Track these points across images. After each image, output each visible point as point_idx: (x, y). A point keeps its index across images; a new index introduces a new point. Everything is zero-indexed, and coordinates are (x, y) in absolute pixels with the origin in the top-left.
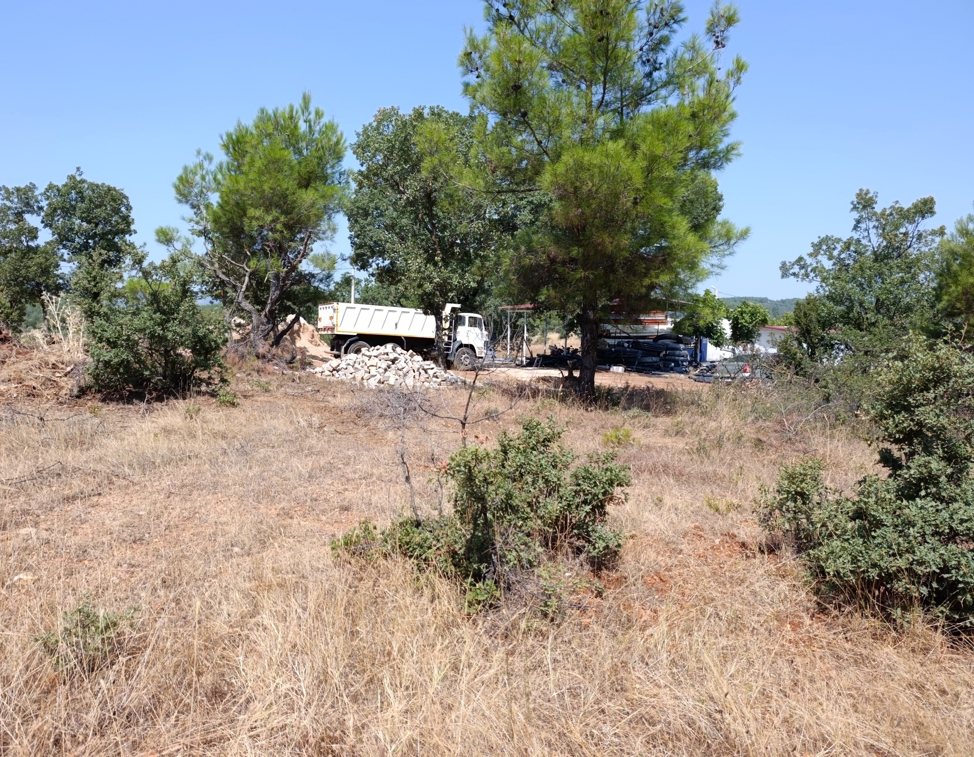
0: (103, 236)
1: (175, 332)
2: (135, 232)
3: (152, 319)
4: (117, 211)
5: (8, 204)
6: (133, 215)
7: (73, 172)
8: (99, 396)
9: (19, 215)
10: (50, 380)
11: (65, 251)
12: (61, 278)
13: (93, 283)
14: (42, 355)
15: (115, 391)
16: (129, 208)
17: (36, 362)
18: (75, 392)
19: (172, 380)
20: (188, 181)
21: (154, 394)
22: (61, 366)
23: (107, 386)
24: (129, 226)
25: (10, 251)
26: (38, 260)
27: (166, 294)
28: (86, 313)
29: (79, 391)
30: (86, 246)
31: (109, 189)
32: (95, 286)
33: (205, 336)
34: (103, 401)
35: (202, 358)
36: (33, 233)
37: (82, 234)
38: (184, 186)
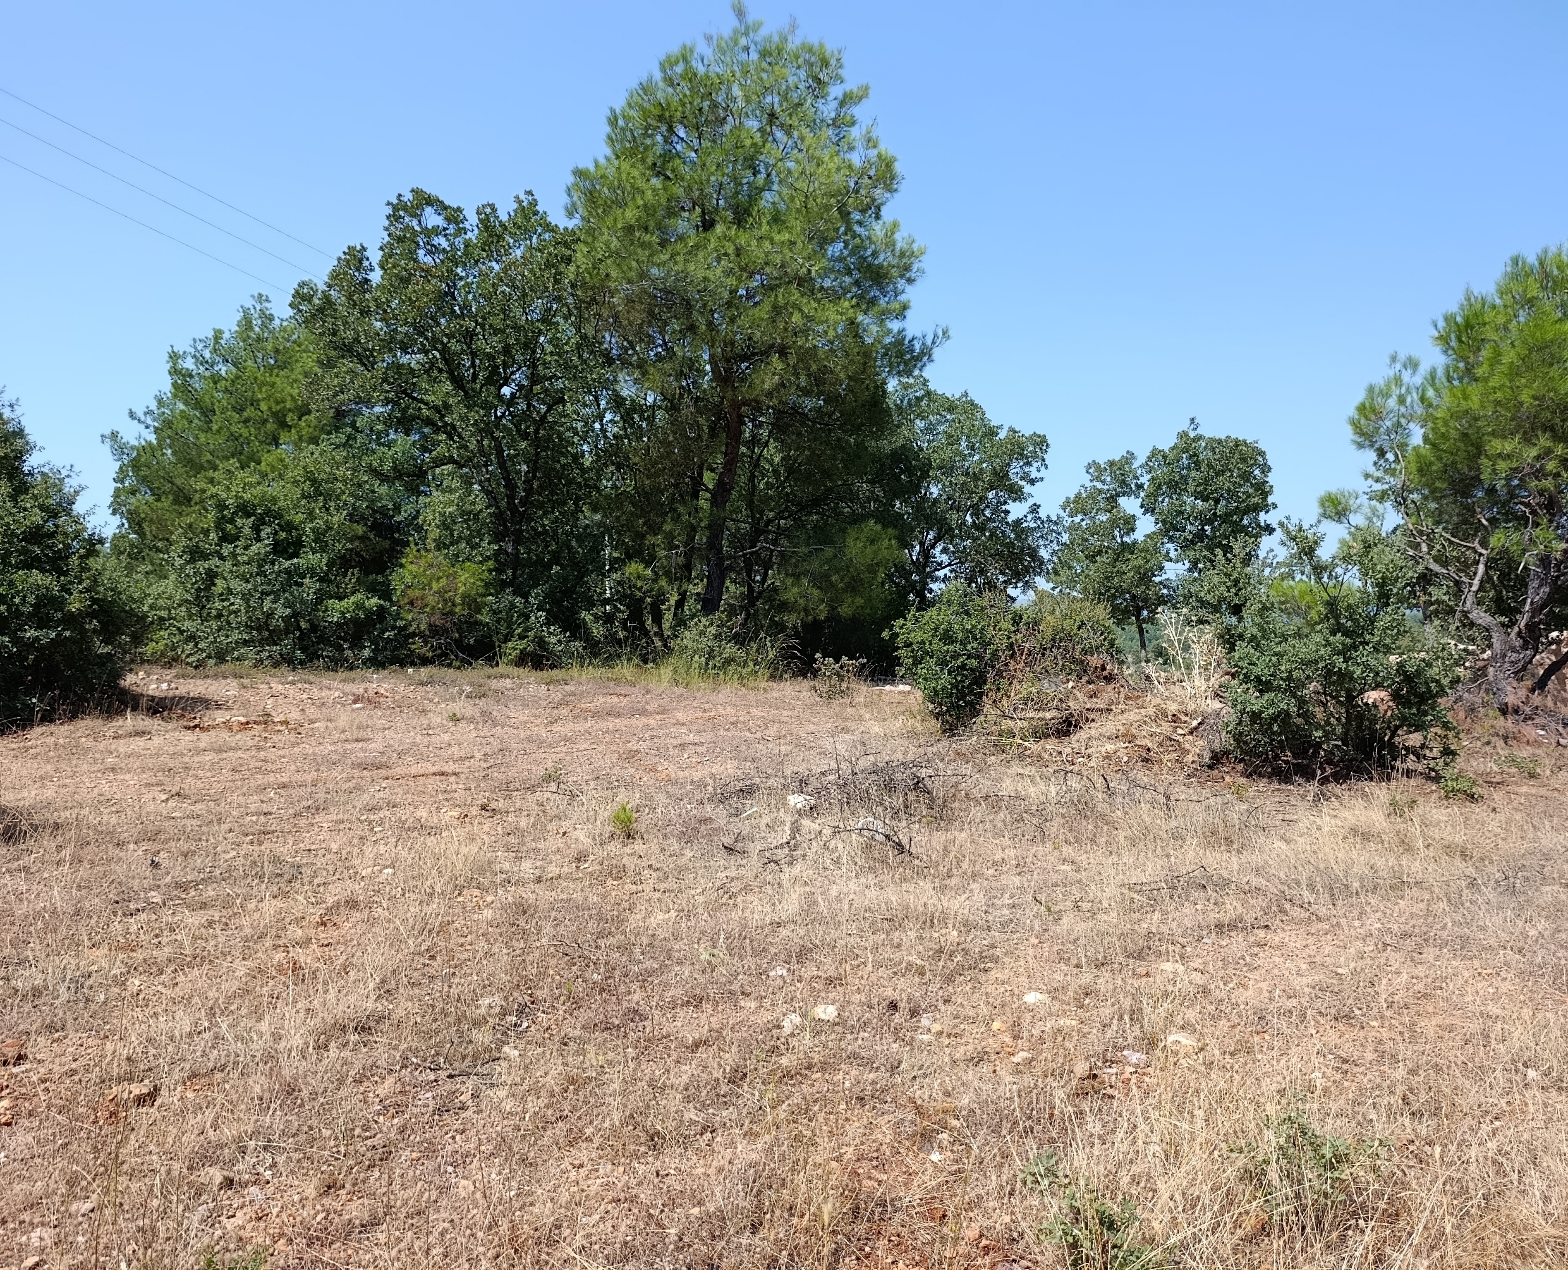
0: (1226, 518)
1: (1366, 666)
2: (1275, 506)
3: (1328, 644)
4: (1246, 476)
5: (1099, 485)
6: (1272, 479)
7: (1185, 426)
8: (1240, 767)
9: (1112, 500)
10: (1171, 740)
11: (1171, 546)
12: (1165, 587)
13: (1233, 590)
14: (1159, 701)
15: (1265, 760)
16: (1266, 469)
17: (1151, 711)
18: (1207, 760)
19: (1356, 748)
20: (1374, 411)
21: (1329, 771)
22: (1184, 718)
23: (1251, 753)
24: (1265, 499)
25: (1099, 553)
26: (1135, 563)
27: (1351, 601)
28: (1221, 636)
29: (1211, 758)
30: (1200, 536)
31: (1237, 443)
32: (1236, 594)
33: (1419, 673)
34: (1249, 776)
35: (1414, 710)
36: (1129, 524)
37: (1196, 518)
38: (1367, 418)
